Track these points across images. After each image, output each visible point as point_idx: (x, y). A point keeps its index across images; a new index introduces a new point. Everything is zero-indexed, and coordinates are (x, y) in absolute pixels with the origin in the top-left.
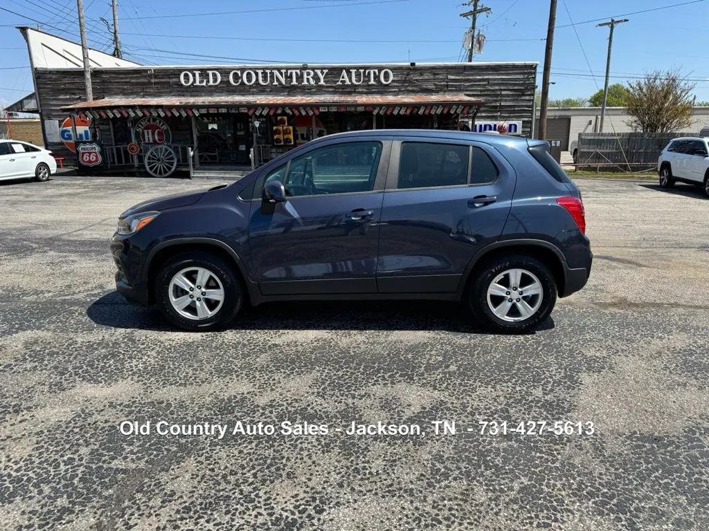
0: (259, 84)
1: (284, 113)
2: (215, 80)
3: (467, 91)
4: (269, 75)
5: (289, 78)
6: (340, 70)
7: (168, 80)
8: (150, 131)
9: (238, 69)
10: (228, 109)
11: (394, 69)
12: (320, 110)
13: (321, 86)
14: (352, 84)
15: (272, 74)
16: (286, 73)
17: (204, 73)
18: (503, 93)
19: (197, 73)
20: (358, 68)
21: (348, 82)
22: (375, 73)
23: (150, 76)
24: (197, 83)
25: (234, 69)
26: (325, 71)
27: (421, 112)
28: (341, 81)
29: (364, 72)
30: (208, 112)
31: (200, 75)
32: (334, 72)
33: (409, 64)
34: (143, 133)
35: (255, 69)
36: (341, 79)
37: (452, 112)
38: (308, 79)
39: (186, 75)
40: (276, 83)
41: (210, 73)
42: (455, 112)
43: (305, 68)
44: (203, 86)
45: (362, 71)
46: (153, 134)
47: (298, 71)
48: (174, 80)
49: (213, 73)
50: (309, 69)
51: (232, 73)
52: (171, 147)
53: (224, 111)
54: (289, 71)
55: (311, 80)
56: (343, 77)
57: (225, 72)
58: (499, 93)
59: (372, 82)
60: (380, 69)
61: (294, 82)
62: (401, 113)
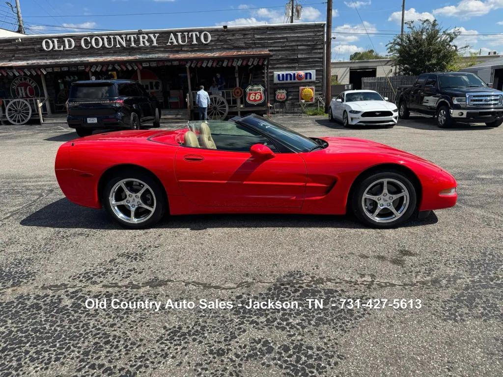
0: (105, 47)
1: (114, 69)
2: (70, 45)
3: (271, 47)
4: (112, 39)
5: (128, 41)
6: (169, 33)
7: (33, 47)
8: (23, 88)
9: (87, 36)
10: (69, 68)
11: (211, 31)
12: (143, 66)
13: (155, 47)
14: (179, 44)
15: (115, 39)
16: (126, 37)
17: (61, 40)
18: (299, 47)
19: (55, 41)
20: (182, 32)
21: (176, 43)
22: (196, 35)
23: (19, 44)
24: (56, 48)
25: (85, 36)
26: (157, 35)
27: (225, 64)
28: (170, 43)
29: (188, 35)
30: (53, 70)
31: (58, 41)
32: (164, 35)
33: (222, 27)
34: (17, 89)
35: (101, 36)
36: (170, 41)
37: (250, 64)
38: (143, 41)
39: (47, 43)
40: (118, 46)
41: (66, 40)
42: (252, 64)
43: (140, 33)
44: (61, 51)
45: (186, 34)
46: (25, 90)
47: (135, 36)
48: (38, 46)
49: (68, 40)
50: (143, 34)
51: (83, 39)
52: (27, 100)
53: (66, 69)
54: (128, 36)
55: (146, 42)
56: (171, 39)
57: (77, 39)
58: (296, 48)
59: (195, 42)
60: (201, 31)
61: (133, 45)
62: (208, 65)
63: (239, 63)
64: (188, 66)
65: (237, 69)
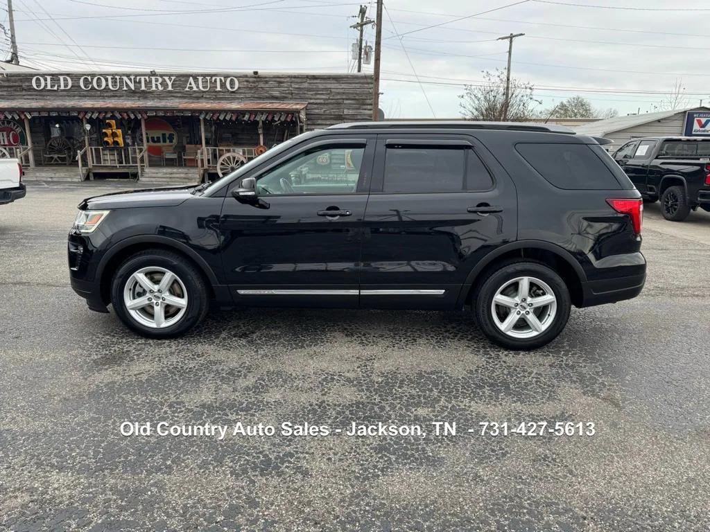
0: (109, 89)
3: (311, 99)
4: (118, 80)
5: (138, 83)
6: (188, 76)
7: (21, 84)
11: (239, 77)
12: (148, 115)
13: (170, 92)
14: (199, 90)
15: (121, 79)
16: (135, 79)
17: (55, 77)
18: (345, 102)
19: (49, 78)
20: (204, 76)
21: (195, 89)
22: (221, 80)
23: (4, 80)
24: (49, 88)
25: (85, 75)
27: (246, 118)
28: (189, 88)
29: (211, 79)
31: (52, 79)
32: (182, 78)
33: (252, 72)
35: (105, 75)
36: (188, 86)
37: (276, 119)
38: (156, 84)
39: (38, 80)
40: (125, 88)
41: (61, 78)
42: (279, 119)
43: (153, 74)
44: (55, 91)
45: (208, 78)
47: (147, 78)
48: (27, 84)
49: (64, 78)
50: (157, 76)
51: (82, 78)
53: (55, 114)
54: (138, 78)
55: (160, 86)
56: (190, 84)
57: (76, 77)
58: (341, 102)
59: (219, 89)
60: (226, 77)
61: (143, 88)
62: (226, 118)
63: (263, 118)
64: (202, 117)
65: (261, 124)
